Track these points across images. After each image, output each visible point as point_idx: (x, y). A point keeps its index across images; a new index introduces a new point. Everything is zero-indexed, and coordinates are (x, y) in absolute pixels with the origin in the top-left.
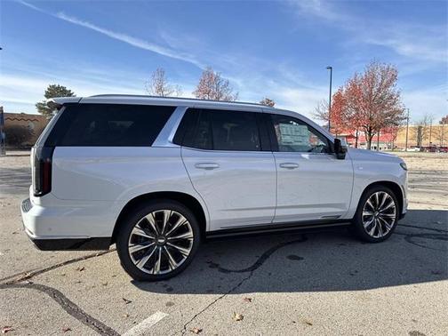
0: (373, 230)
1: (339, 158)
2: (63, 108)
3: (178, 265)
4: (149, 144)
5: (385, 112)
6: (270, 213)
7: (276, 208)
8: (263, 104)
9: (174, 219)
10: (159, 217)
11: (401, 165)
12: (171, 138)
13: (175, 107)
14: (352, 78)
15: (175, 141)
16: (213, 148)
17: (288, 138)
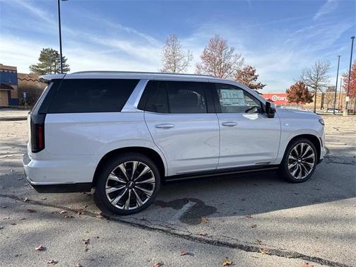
0: (295, 172)
1: (269, 117)
2: (52, 84)
3: (143, 203)
4: (119, 110)
6: (215, 161)
7: (219, 157)
9: (140, 168)
10: (129, 167)
11: (320, 121)
12: (136, 105)
13: (139, 80)
15: (139, 107)
16: (169, 112)
17: (228, 101)
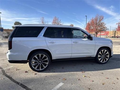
0: (102, 60)
1: (91, 40)
2: (15, 28)
4: (37, 37)
5: (102, 27)
7: (72, 53)
8: (70, 25)
10: (42, 56)
11: (111, 42)
12: (43, 35)
13: (44, 27)
14: (92, 19)
16: (54, 38)
17: (75, 34)
